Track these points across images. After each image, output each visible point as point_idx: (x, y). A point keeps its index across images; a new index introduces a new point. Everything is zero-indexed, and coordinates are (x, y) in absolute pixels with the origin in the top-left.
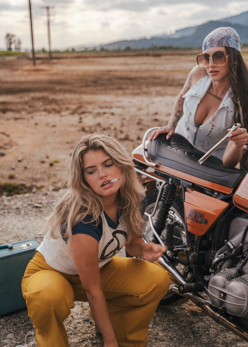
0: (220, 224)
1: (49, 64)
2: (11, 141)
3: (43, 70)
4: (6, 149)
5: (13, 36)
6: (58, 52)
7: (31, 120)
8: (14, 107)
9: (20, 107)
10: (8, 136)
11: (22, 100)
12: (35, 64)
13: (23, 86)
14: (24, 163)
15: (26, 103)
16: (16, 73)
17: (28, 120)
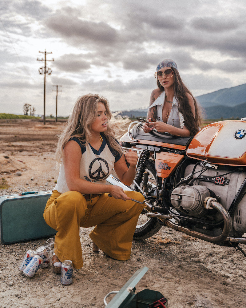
0: (179, 168)
1: (55, 125)
2: (26, 166)
3: (51, 128)
4: (22, 171)
5: (30, 105)
6: (62, 118)
7: (41, 156)
8: (28, 149)
9: (33, 149)
10: (24, 163)
11: (34, 145)
12: (45, 124)
13: (35, 137)
14: (36, 181)
15: (38, 147)
16: (29, 129)
17: (39, 156)
